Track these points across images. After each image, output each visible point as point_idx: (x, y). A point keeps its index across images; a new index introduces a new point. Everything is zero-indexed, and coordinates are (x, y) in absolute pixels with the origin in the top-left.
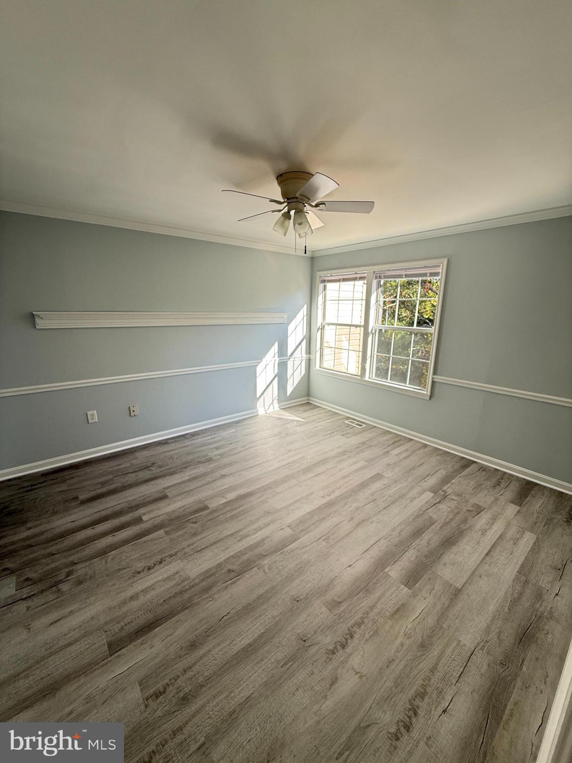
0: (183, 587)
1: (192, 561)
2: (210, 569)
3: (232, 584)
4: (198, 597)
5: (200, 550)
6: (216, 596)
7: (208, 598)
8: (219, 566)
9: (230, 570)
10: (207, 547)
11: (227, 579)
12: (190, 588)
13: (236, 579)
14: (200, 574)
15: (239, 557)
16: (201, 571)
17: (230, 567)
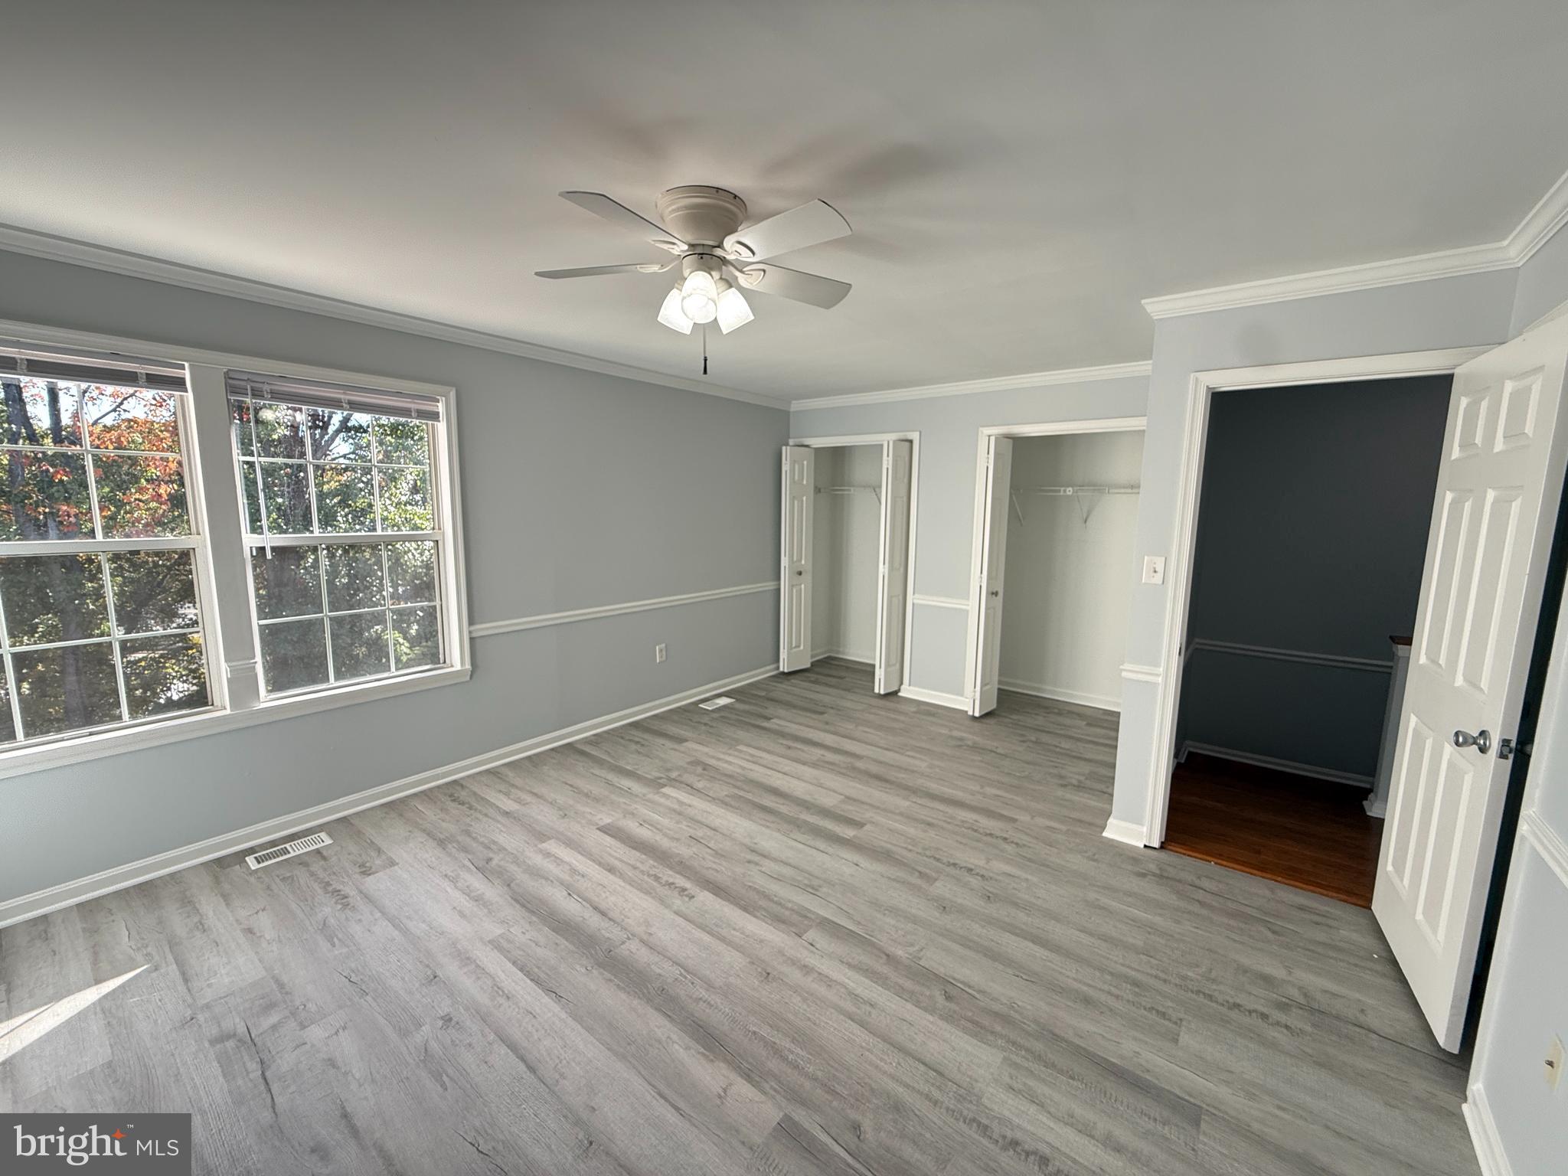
0: (1027, 1059)
1: (970, 1073)
2: (965, 1030)
3: (970, 987)
4: (1025, 1026)
5: (935, 1071)
6: (1005, 1001)
7: (1016, 1012)
8: (949, 1018)
9: (946, 998)
10: (919, 1060)
11: (966, 996)
12: (1020, 1047)
13: (959, 985)
14: (985, 1043)
15: (912, 993)
16: (979, 1043)
17: (940, 1000)
